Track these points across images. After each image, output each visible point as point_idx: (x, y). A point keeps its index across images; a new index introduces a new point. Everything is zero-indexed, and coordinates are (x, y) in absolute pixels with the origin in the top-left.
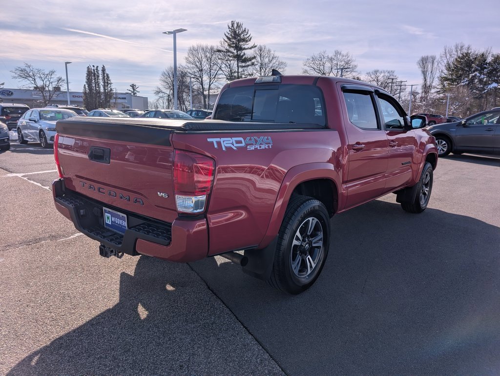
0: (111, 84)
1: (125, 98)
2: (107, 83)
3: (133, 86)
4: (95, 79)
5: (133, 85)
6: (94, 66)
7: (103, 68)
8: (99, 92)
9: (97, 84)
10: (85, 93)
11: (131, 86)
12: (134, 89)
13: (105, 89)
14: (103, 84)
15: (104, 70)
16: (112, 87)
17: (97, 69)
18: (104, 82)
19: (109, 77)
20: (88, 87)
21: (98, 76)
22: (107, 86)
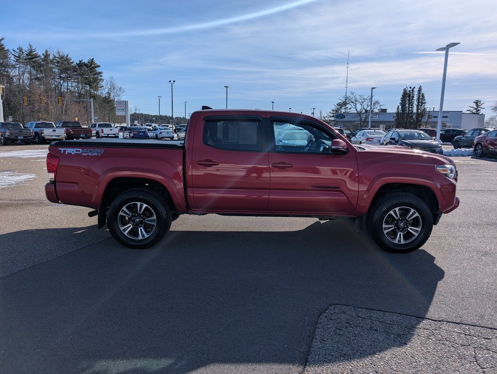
0: (424, 103)
1: (447, 117)
2: (422, 102)
3: (477, 103)
4: (409, 100)
5: (477, 101)
6: (410, 88)
7: (419, 88)
8: (412, 113)
9: (411, 104)
10: (397, 113)
11: (474, 102)
12: (477, 107)
13: (418, 109)
14: (417, 104)
15: (420, 90)
16: (426, 107)
17: (413, 90)
18: (418, 102)
19: (424, 97)
20: (402, 108)
21: (413, 97)
22: (421, 106)
